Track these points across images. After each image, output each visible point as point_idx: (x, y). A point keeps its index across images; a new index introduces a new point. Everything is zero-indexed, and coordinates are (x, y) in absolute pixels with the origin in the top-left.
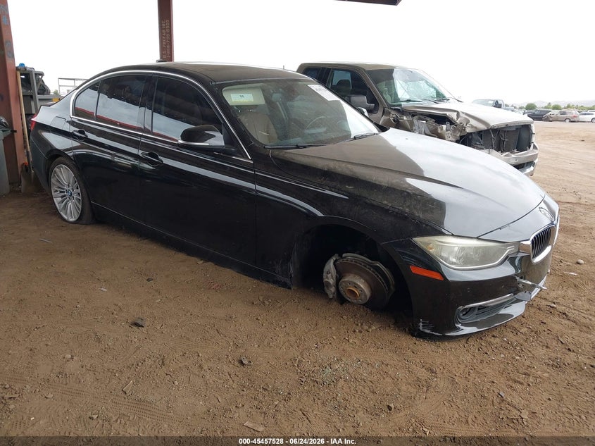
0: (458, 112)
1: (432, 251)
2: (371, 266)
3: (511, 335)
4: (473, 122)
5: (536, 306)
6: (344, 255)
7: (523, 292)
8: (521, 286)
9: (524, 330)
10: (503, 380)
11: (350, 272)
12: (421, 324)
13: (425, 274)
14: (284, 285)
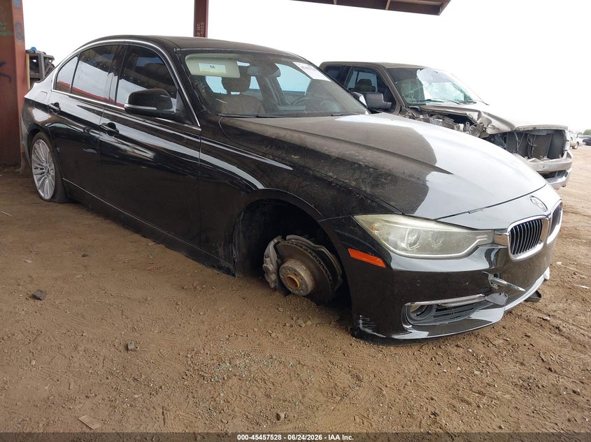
0: (479, 112)
1: (376, 232)
2: (313, 250)
3: (481, 346)
4: (495, 123)
5: (525, 317)
6: (288, 237)
7: (497, 294)
8: (495, 286)
9: (499, 342)
10: (446, 398)
11: (291, 257)
12: (361, 321)
13: (364, 259)
14: (228, 272)
